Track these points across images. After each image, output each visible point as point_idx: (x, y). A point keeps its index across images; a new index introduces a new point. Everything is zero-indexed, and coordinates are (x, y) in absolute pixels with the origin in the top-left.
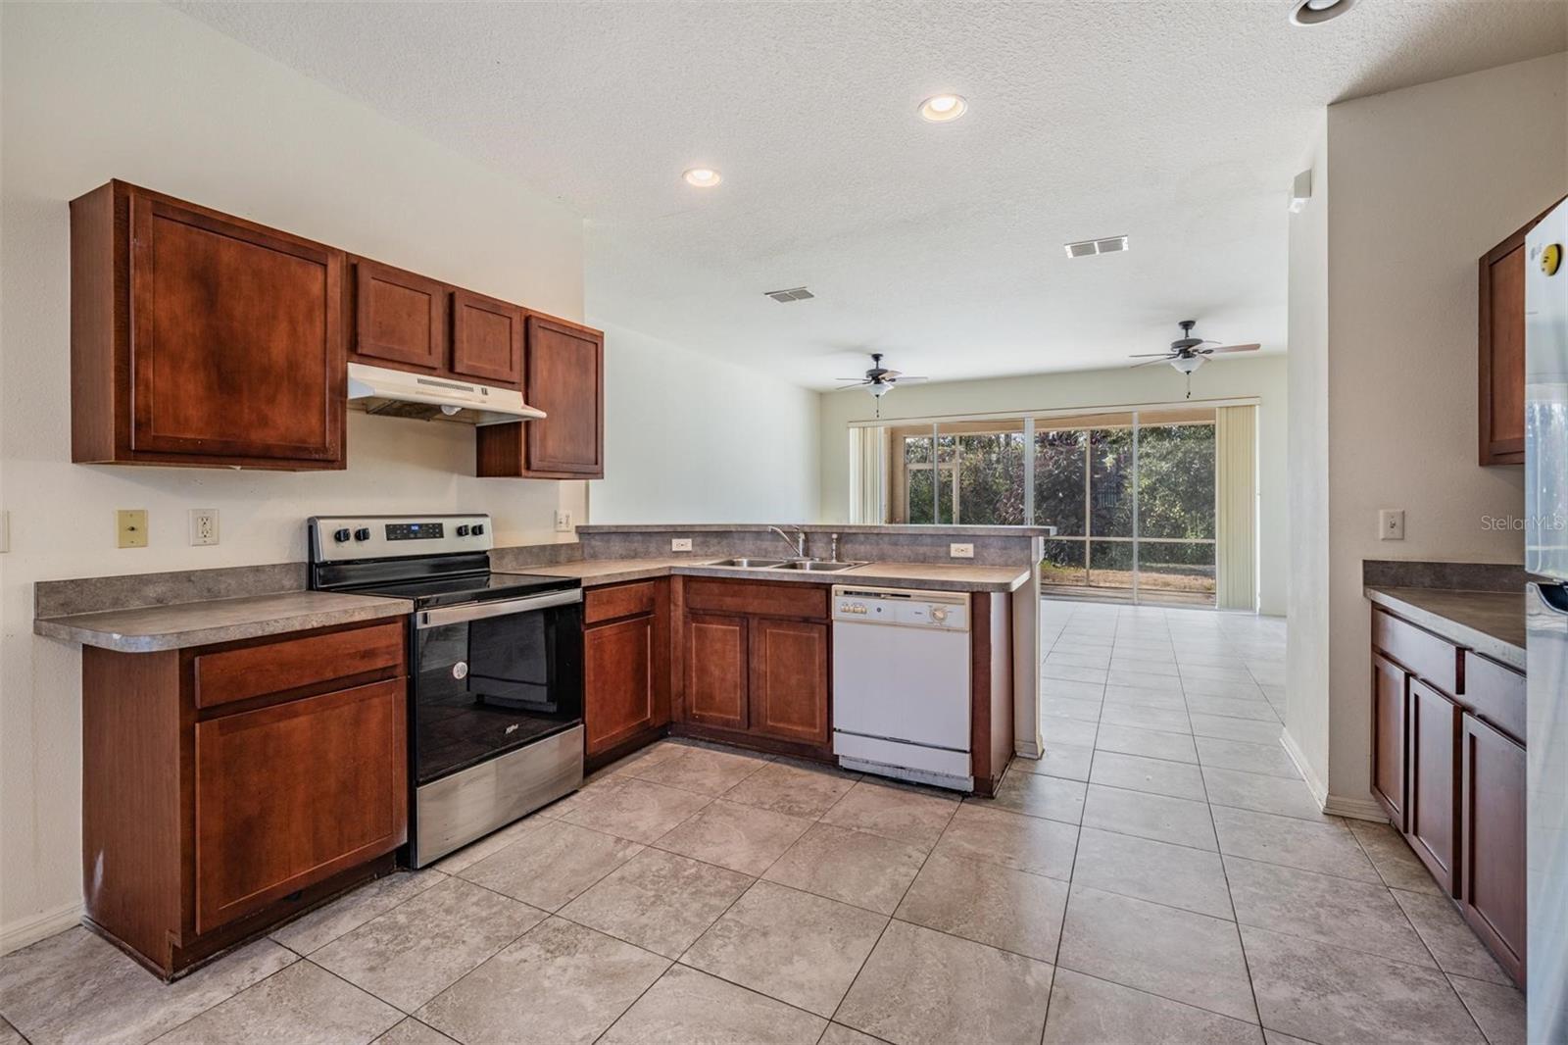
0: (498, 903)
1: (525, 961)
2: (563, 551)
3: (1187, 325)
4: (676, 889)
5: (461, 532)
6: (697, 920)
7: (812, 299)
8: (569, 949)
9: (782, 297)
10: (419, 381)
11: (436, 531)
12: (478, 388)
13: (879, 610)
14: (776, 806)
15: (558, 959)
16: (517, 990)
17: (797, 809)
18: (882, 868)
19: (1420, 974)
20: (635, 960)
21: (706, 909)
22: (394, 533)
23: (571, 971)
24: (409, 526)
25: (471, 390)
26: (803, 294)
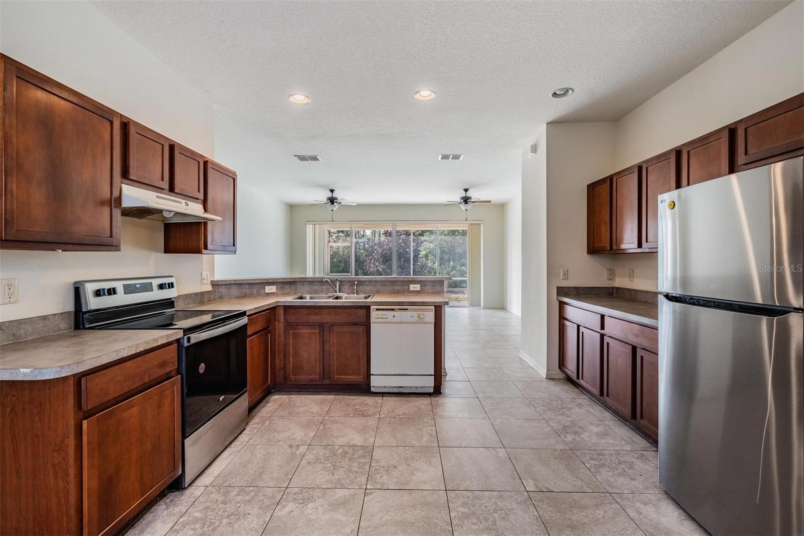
0: (251, 491)
1: (292, 511)
2: (206, 296)
3: (466, 190)
4: (340, 460)
5: (161, 287)
6: (361, 470)
7: (317, 161)
8: (310, 499)
9: (302, 158)
10: (158, 197)
11: (147, 288)
12: (183, 201)
13: (394, 316)
14: (356, 414)
15: (309, 505)
16: (300, 524)
17: (366, 414)
18: (421, 430)
19: (597, 422)
20: (347, 494)
21: (361, 464)
22: (128, 290)
23: (320, 508)
24: (135, 284)
25: (181, 203)
26: (315, 158)
